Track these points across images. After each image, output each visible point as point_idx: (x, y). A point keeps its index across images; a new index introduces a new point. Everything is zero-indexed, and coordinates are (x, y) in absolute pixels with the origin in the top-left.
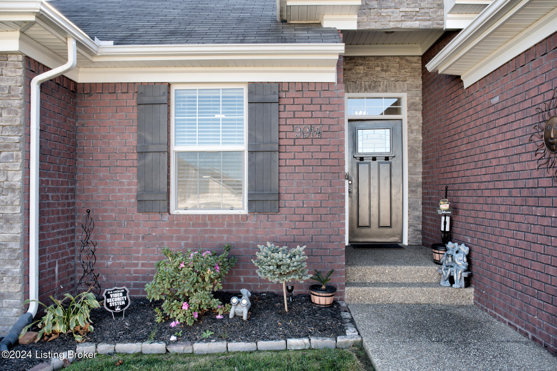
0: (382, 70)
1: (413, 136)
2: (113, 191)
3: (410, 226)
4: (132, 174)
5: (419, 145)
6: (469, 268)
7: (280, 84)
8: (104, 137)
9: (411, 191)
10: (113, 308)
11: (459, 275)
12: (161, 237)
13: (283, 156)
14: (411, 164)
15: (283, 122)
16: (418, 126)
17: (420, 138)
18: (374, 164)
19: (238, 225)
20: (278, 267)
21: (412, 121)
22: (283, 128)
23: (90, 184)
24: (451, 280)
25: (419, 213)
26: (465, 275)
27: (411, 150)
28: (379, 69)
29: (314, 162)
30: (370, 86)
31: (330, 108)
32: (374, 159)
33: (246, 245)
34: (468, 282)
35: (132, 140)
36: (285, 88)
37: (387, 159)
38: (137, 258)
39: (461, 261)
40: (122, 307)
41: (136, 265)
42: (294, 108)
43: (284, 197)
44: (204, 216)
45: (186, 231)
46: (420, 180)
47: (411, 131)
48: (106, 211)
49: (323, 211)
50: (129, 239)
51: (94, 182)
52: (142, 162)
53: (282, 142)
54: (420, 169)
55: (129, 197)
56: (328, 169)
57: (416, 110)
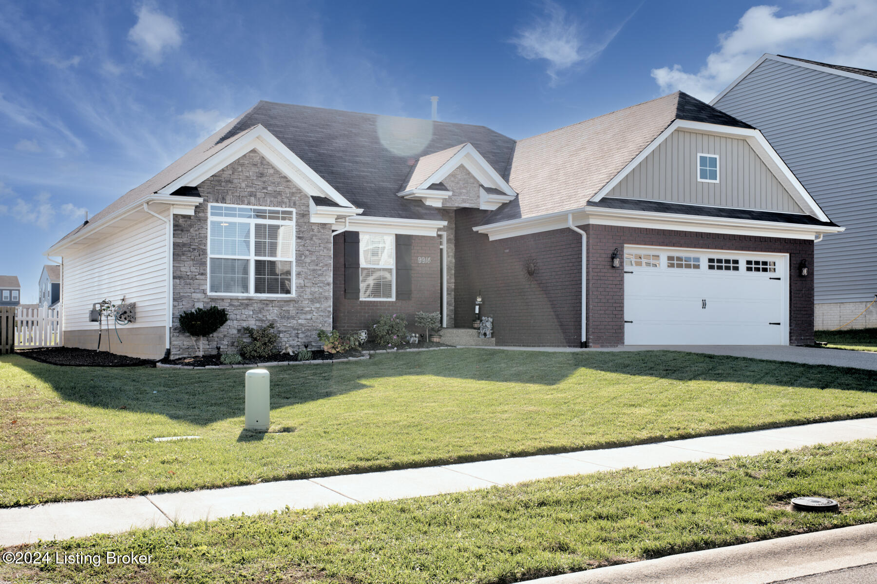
1: (449, 259)
3: (447, 315)
5: (453, 266)
6: (492, 329)
7: (411, 236)
9: (448, 294)
10: (362, 340)
11: (488, 332)
12: (356, 312)
13: (413, 272)
14: (448, 277)
15: (412, 255)
16: (452, 254)
17: (454, 261)
19: (393, 306)
21: (449, 250)
22: (413, 258)
24: (485, 334)
25: (452, 308)
26: (491, 331)
27: (449, 269)
29: (427, 275)
31: (434, 249)
34: (493, 335)
35: (342, 260)
36: (414, 238)
39: (489, 325)
40: (365, 339)
41: (344, 327)
43: (413, 292)
44: (376, 301)
45: (368, 309)
46: (453, 287)
47: (448, 256)
49: (430, 300)
53: (413, 265)
54: (453, 281)
55: (340, 291)
56: (433, 279)
57: (451, 243)
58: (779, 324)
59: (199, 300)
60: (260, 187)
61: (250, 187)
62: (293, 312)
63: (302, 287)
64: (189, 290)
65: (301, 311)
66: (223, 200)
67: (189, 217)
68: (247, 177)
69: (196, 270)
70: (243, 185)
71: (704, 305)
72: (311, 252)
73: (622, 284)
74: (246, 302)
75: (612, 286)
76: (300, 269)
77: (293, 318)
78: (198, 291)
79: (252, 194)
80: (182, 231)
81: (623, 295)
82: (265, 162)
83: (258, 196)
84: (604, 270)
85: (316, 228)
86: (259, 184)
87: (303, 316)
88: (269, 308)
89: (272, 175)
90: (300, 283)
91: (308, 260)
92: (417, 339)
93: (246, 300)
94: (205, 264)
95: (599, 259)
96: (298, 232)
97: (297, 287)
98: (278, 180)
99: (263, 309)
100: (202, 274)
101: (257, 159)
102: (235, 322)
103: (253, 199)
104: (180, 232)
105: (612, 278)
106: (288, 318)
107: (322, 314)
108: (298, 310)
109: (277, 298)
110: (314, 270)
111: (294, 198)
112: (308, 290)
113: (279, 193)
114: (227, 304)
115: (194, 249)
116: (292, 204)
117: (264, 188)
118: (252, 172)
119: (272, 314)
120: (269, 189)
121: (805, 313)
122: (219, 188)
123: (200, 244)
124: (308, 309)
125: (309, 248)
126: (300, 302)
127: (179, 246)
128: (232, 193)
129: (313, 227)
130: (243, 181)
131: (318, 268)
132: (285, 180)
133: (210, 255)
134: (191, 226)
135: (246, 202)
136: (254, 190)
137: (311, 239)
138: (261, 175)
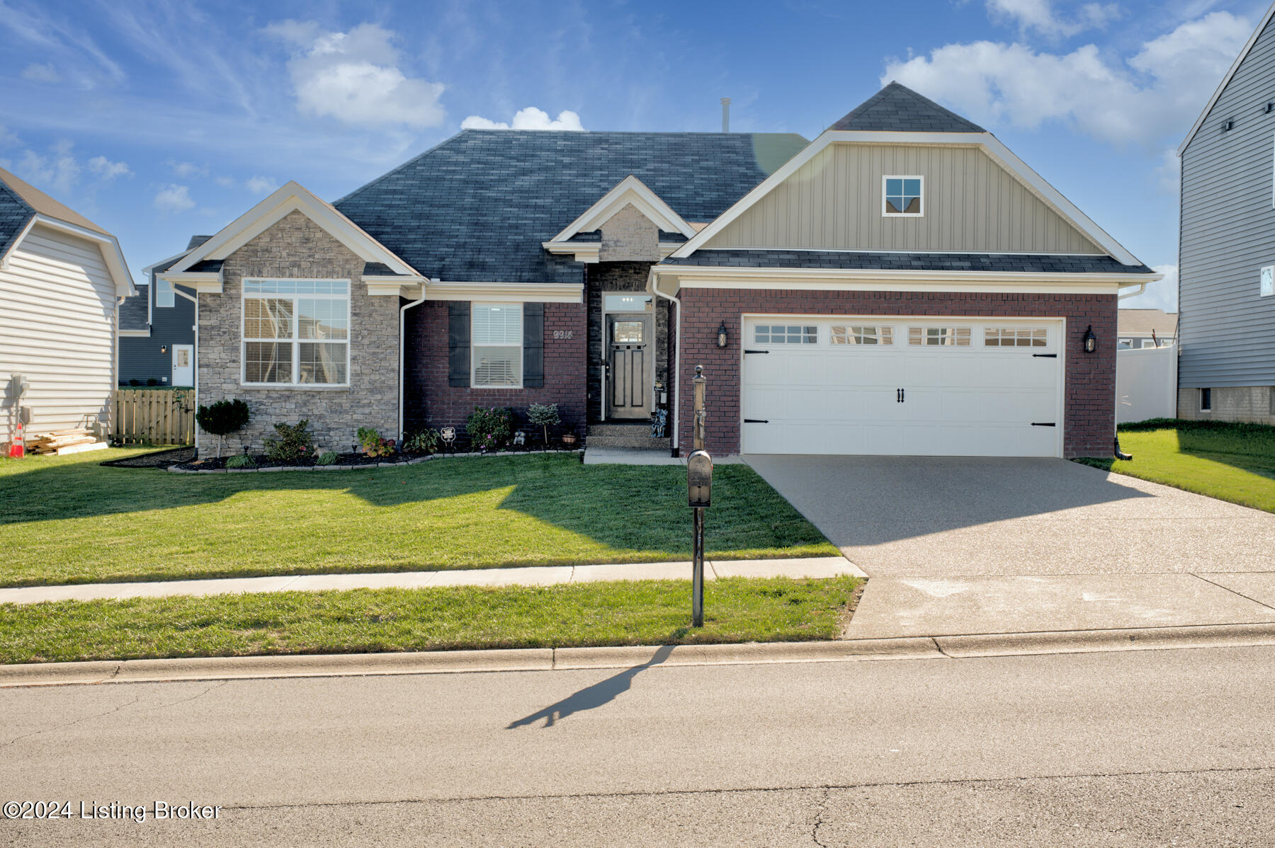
0: (635, 273)
1: (660, 328)
2: (432, 372)
4: (445, 362)
5: (665, 337)
7: (544, 304)
8: (426, 336)
9: (658, 376)
10: (446, 439)
12: (465, 403)
13: (546, 350)
14: (658, 353)
15: (546, 328)
16: (664, 321)
17: (666, 330)
18: (628, 352)
19: (516, 395)
20: (542, 414)
21: (660, 316)
22: (546, 332)
23: (416, 368)
24: (656, 433)
26: (664, 429)
28: (632, 271)
29: (566, 355)
30: (624, 286)
31: (577, 319)
32: (628, 347)
33: (522, 409)
35: (446, 338)
36: (548, 306)
37: (639, 347)
38: (449, 417)
39: (663, 420)
40: (451, 439)
42: (554, 319)
43: (547, 377)
44: (494, 390)
45: (482, 400)
46: (666, 366)
47: (658, 325)
48: (427, 386)
49: (572, 387)
50: (444, 404)
51: (419, 366)
52: (453, 353)
53: (546, 341)
54: (666, 357)
55: (443, 377)
56: (576, 359)
57: (663, 306)
58: (1053, 425)
59: (229, 392)
60: (305, 255)
61: (293, 255)
62: (346, 406)
63: (358, 375)
64: (218, 381)
65: (357, 404)
66: (260, 274)
67: (218, 295)
68: (289, 244)
69: (226, 357)
70: (284, 254)
71: (901, 396)
72: (370, 332)
73: (738, 370)
74: (287, 393)
75: (718, 373)
76: (356, 353)
77: (347, 412)
78: (229, 381)
79: (294, 265)
80: (210, 311)
81: (738, 384)
82: (311, 225)
83: (302, 266)
84: (706, 351)
85: (376, 302)
86: (305, 251)
87: (360, 410)
88: (316, 401)
89: (320, 239)
90: (355, 370)
91: (366, 341)
92: (523, 440)
93: (286, 390)
94: (237, 349)
95: (696, 335)
96: (354, 307)
97: (352, 375)
98: (327, 246)
99: (308, 401)
100: (234, 361)
101: (302, 222)
102: (273, 417)
103: (296, 269)
104: (208, 313)
105: (718, 362)
106: (341, 412)
107: (384, 407)
108: (353, 402)
109: (324, 388)
110: (374, 353)
111: (348, 266)
112: (366, 379)
113: (330, 261)
114: (264, 396)
115: (225, 333)
116: (346, 274)
117: (310, 256)
118: (295, 238)
119: (320, 407)
120: (316, 256)
121: (1096, 407)
122: (253, 259)
123: (232, 326)
124: (366, 401)
125: (368, 326)
126: (356, 393)
127: (206, 329)
128: (270, 264)
129: (373, 301)
130: (284, 249)
131: (379, 351)
132: (337, 244)
133: (244, 340)
134: (220, 305)
135: (287, 274)
136: (297, 259)
137: (370, 316)
138: (307, 240)
